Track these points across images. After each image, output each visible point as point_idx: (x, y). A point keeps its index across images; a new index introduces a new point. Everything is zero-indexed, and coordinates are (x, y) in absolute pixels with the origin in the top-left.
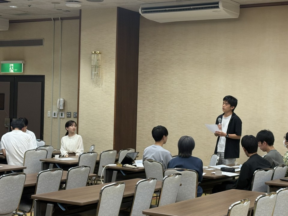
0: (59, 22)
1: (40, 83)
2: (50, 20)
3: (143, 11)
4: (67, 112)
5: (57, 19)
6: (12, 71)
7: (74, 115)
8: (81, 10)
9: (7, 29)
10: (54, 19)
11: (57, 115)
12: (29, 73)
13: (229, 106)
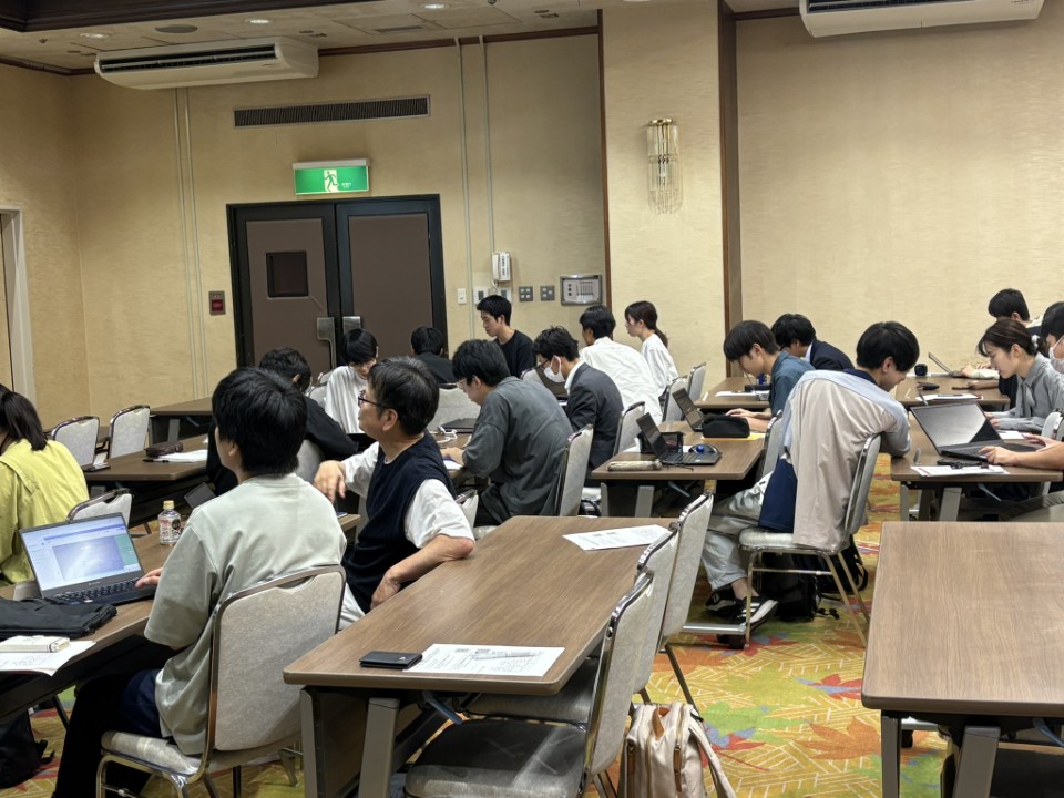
0: (480, 46)
2: (450, 42)
4: (520, 288)
5: (474, 40)
7: (542, 293)
8: (600, 12)
10: (463, 42)
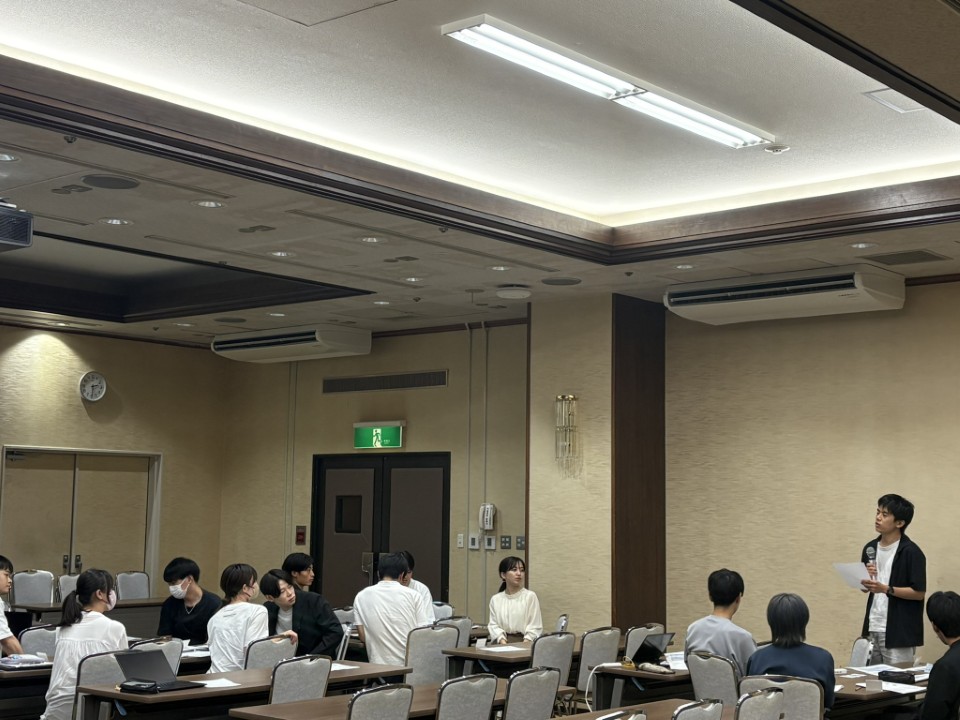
0: (483, 330)
1: (441, 469)
2: (461, 327)
3: (672, 300)
4: (502, 537)
5: (478, 325)
6: (378, 445)
7: (518, 543)
8: (529, 304)
9: (368, 353)
10: (472, 327)
11: (480, 543)
12: (415, 446)
13: (891, 518)
